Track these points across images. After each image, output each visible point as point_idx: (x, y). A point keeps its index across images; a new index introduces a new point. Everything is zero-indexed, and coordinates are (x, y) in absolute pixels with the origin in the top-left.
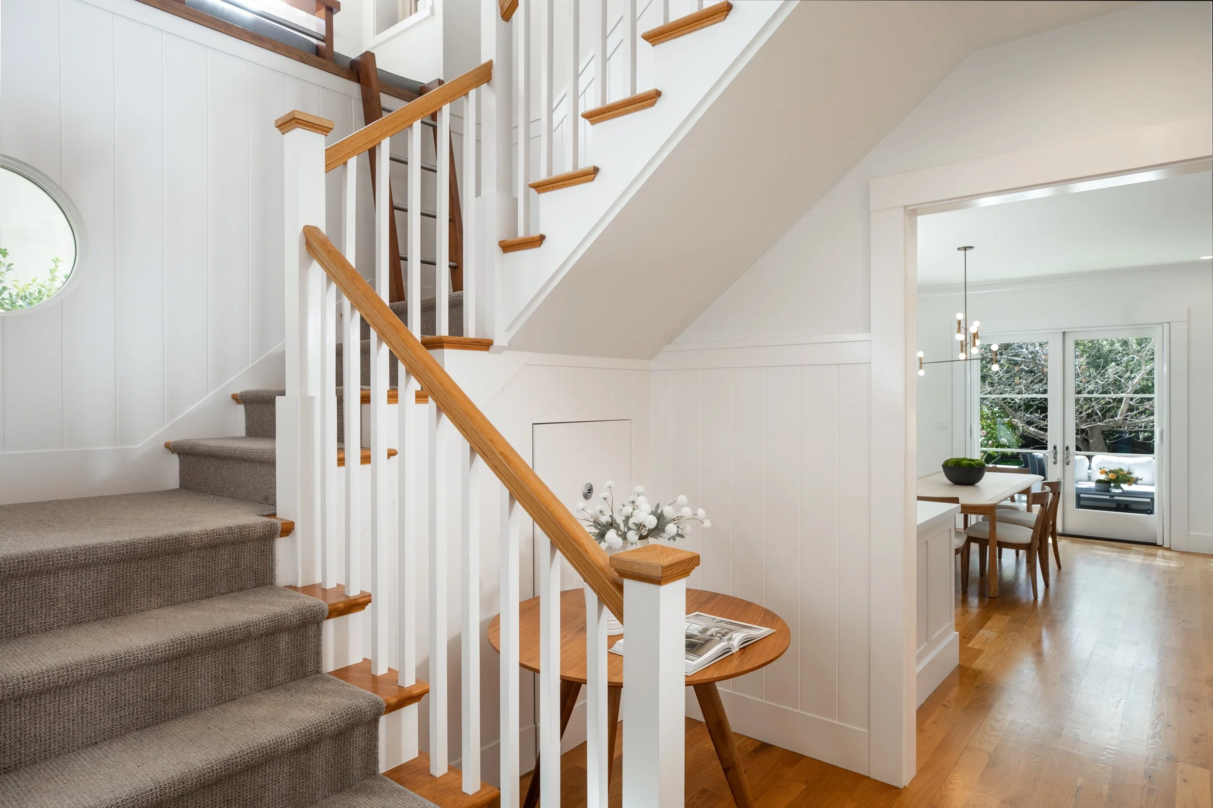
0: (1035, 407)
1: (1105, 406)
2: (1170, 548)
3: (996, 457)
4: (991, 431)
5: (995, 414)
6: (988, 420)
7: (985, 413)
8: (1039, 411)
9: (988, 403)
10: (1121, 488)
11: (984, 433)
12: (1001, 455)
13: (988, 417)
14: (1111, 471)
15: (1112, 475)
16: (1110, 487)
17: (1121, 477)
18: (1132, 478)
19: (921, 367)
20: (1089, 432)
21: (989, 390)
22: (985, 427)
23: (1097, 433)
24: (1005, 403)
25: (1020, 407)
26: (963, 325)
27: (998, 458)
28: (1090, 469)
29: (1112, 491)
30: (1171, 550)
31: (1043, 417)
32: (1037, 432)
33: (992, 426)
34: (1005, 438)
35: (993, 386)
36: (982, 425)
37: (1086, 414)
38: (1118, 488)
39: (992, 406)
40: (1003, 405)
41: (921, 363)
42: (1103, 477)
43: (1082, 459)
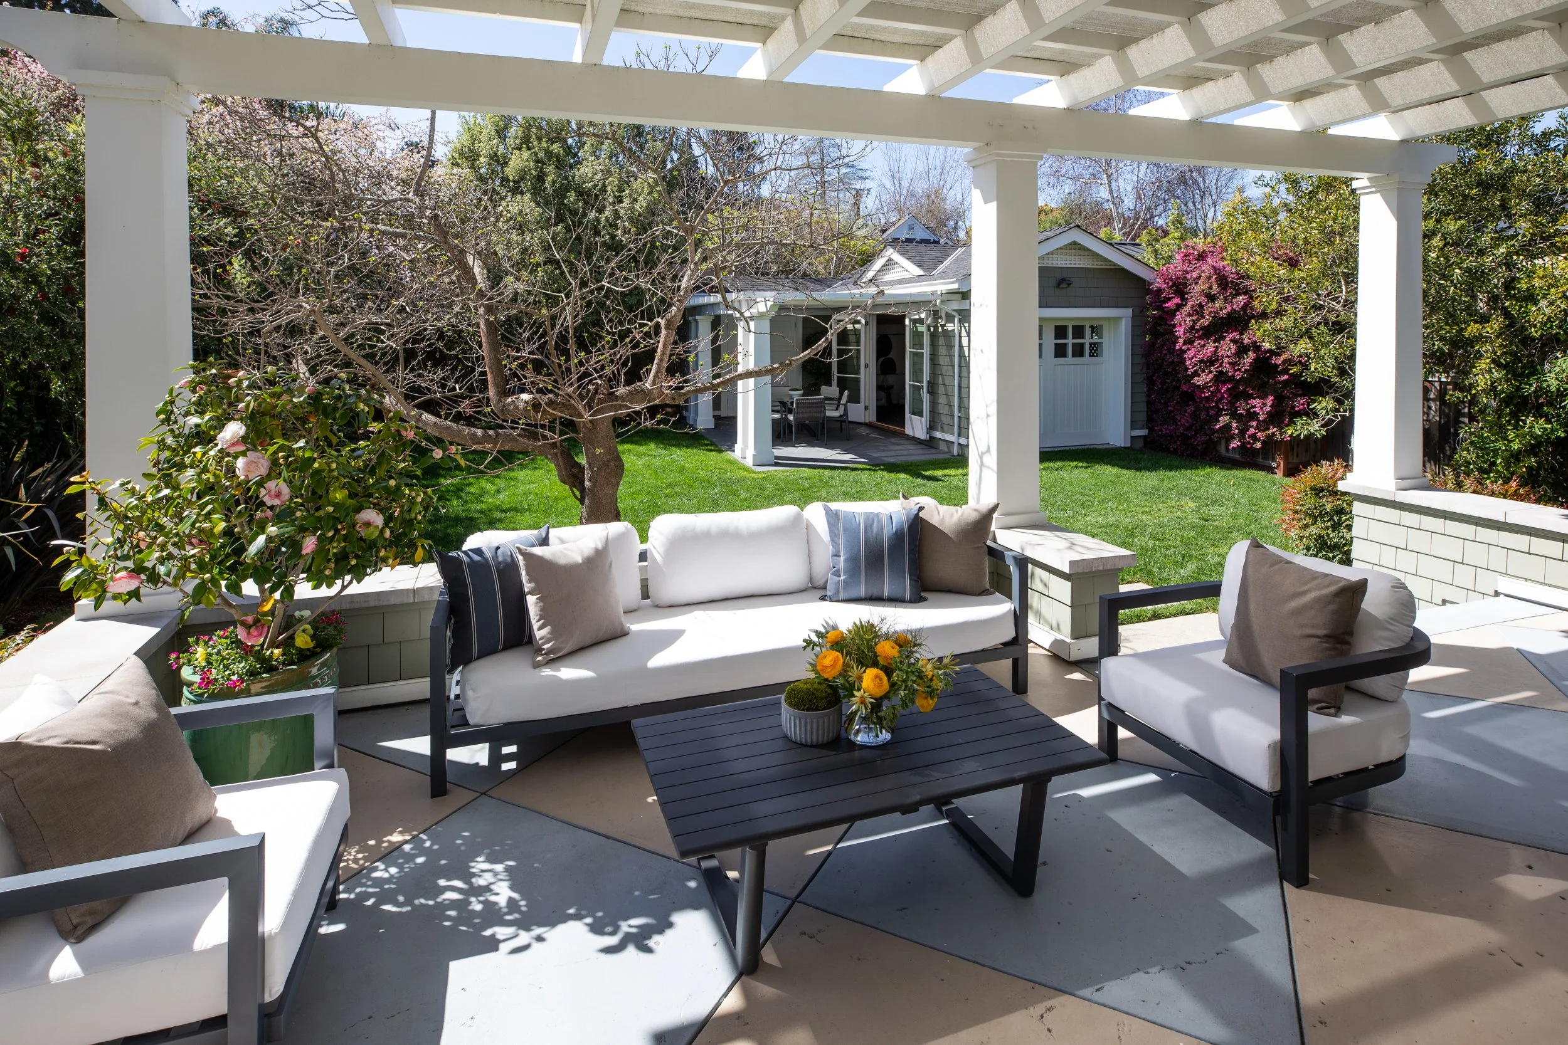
43: (621, 537)
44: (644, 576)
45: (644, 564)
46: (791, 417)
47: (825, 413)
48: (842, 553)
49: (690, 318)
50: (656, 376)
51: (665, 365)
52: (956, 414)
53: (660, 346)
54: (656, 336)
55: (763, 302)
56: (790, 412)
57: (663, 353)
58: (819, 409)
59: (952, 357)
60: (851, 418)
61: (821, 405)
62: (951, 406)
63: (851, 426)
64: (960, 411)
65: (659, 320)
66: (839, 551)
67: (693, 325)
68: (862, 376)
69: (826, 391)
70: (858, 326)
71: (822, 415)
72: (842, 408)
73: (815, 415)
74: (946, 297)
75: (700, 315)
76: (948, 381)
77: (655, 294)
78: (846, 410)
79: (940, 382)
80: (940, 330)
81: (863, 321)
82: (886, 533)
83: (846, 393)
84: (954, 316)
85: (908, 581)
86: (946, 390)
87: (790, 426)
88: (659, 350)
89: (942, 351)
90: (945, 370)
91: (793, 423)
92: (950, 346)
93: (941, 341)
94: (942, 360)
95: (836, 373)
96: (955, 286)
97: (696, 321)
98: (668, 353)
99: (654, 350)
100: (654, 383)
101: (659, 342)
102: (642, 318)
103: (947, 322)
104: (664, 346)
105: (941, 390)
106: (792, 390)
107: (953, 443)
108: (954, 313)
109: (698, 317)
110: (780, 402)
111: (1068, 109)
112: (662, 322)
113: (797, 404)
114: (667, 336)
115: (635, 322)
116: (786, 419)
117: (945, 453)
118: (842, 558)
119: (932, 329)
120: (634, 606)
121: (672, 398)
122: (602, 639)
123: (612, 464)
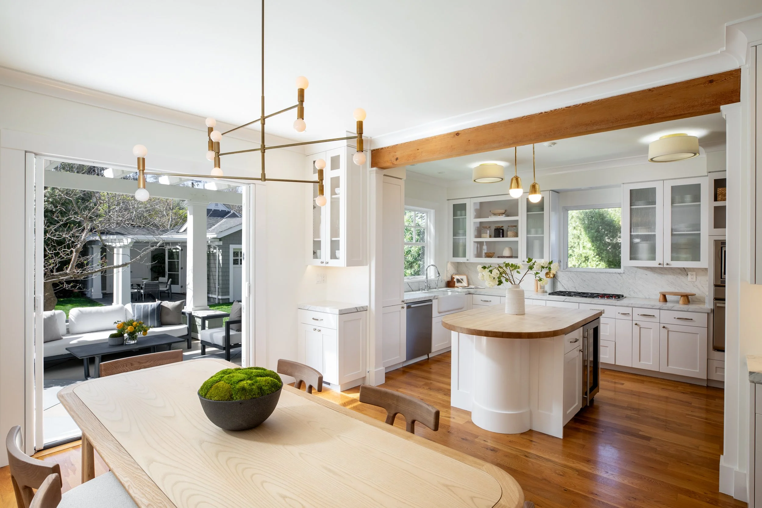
10: (136, 339)
15: (131, 328)
16: (125, 340)
17: (138, 328)
23: (49, 286)
28: (67, 322)
29: (128, 343)
38: (133, 340)
43: (60, 314)
44: (67, 326)
45: (68, 324)
46: (142, 291)
47: (159, 288)
48: (136, 315)
49: (89, 246)
50: (71, 268)
51: (75, 264)
52: (217, 287)
53: (73, 258)
54: (71, 254)
55: (127, 241)
56: (142, 288)
57: (74, 261)
58: (156, 287)
59: (215, 264)
60: (173, 291)
61: (157, 285)
62: (215, 284)
63: (172, 294)
64: (218, 286)
65: (72, 249)
66: (135, 315)
67: (90, 250)
68: (180, 273)
69: (161, 279)
70: (177, 250)
71: (158, 289)
72: (168, 286)
73: (154, 289)
74: (213, 240)
75: (94, 244)
76: (214, 273)
77: (70, 240)
78: (170, 287)
79: (211, 274)
80: (211, 252)
81: (180, 248)
82: (149, 309)
83: (170, 280)
84: (216, 248)
85: (156, 321)
86: (213, 277)
87: (142, 295)
88: (72, 260)
89: (212, 261)
90: (213, 269)
91: (143, 293)
92: (215, 260)
93: (212, 258)
94: (212, 265)
95: (167, 271)
96: (215, 236)
97: (92, 248)
98: (76, 261)
99: (70, 260)
100: (70, 270)
101: (72, 257)
102: (65, 248)
103: (214, 249)
104: (75, 259)
105: (211, 277)
106: (143, 279)
107: (216, 298)
108: (216, 246)
109: (93, 246)
110: (137, 284)
111: (217, 191)
112: (74, 250)
113: (145, 285)
114: (76, 255)
115: (62, 250)
116: (139, 292)
117: (212, 302)
118: (136, 317)
119: (208, 252)
120: (64, 334)
121: (78, 276)
122: (54, 340)
123: (52, 299)
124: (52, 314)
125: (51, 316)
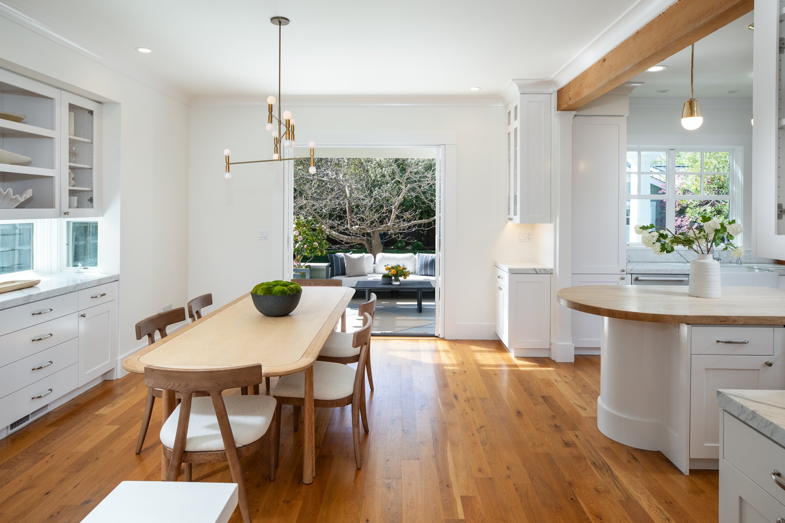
0: (335, 216)
1: (382, 215)
2: (444, 338)
3: (310, 257)
4: (306, 237)
5: (309, 222)
6: (304, 227)
7: (301, 221)
8: (338, 219)
9: (304, 213)
10: (399, 281)
11: (300, 238)
12: (314, 256)
13: (304, 225)
14: (392, 268)
15: (394, 271)
16: (392, 280)
17: (400, 272)
18: (406, 272)
19: (228, 169)
20: (372, 234)
21: (305, 202)
22: (302, 233)
23: (377, 236)
24: (316, 213)
25: (325, 216)
26: (275, 113)
27: (311, 259)
28: (374, 263)
29: (393, 284)
30: (444, 340)
31: (341, 223)
32: (339, 235)
33: (307, 232)
34: (317, 242)
35: (307, 200)
36: (299, 231)
37: (370, 222)
38: (397, 281)
39: (307, 215)
40: (315, 214)
41: (228, 164)
42: (387, 272)
43: (369, 257)
44: (374, 267)
45: (374, 265)
50: (391, 222)
51: (394, 219)
82: (429, 260)
88: (392, 215)
104: (394, 214)
120: (371, 273)
121: (396, 229)
122: (361, 275)
123: (379, 246)
124: (361, 256)
125: (360, 257)
